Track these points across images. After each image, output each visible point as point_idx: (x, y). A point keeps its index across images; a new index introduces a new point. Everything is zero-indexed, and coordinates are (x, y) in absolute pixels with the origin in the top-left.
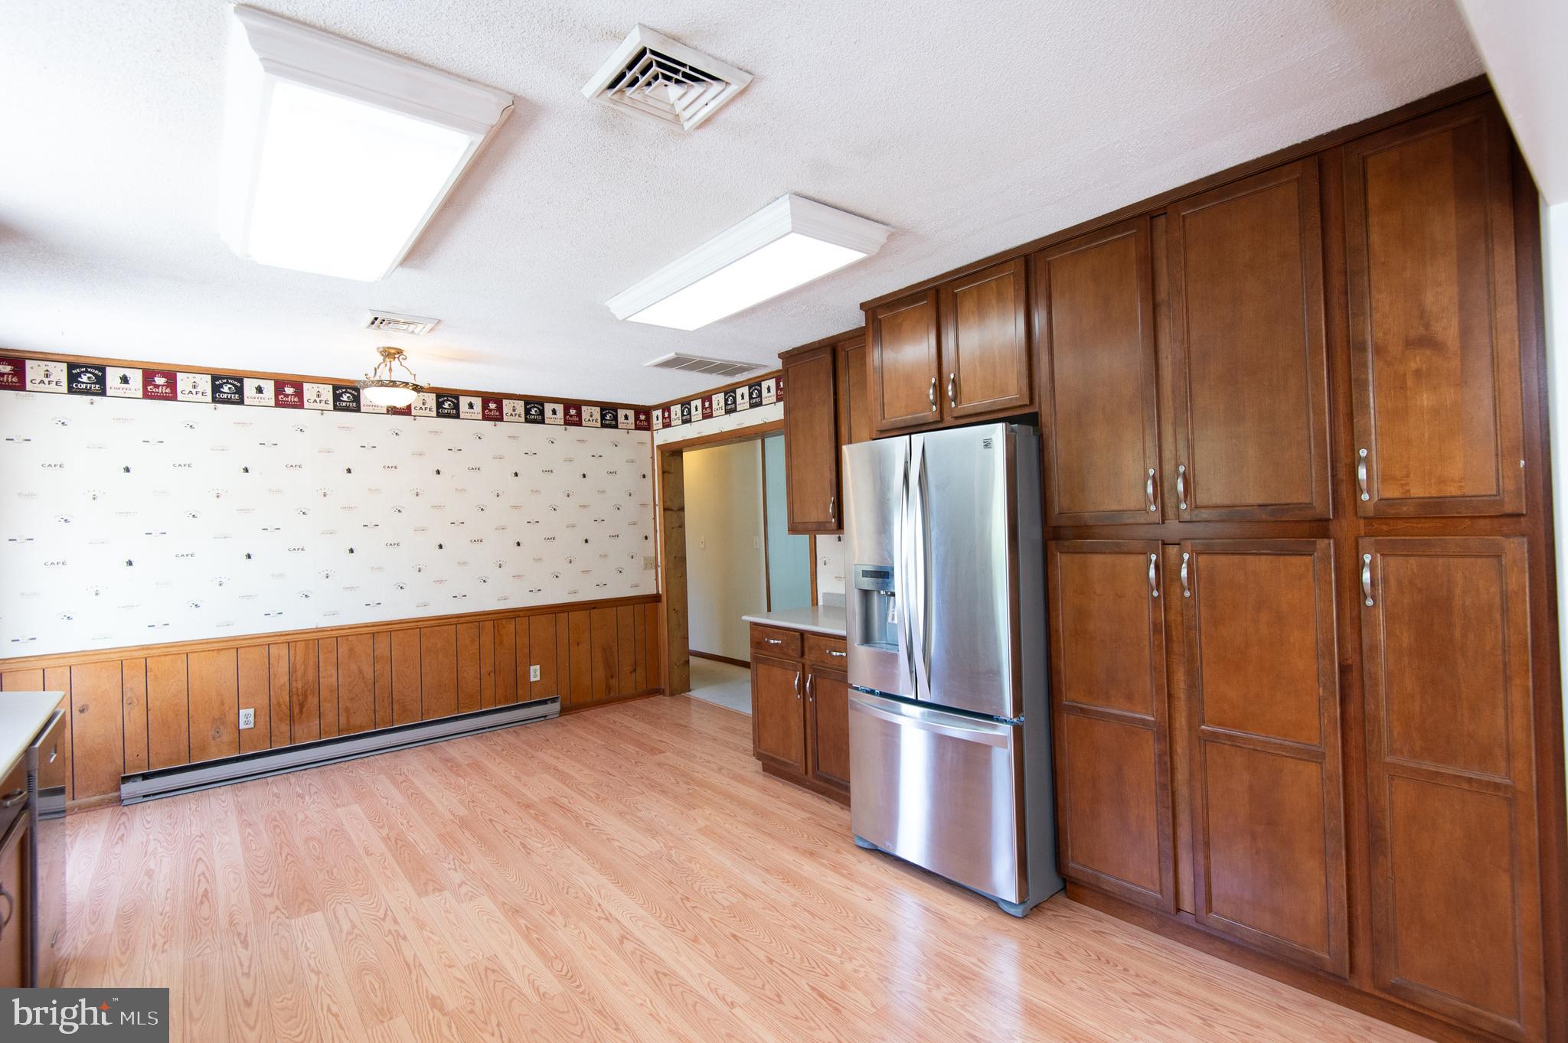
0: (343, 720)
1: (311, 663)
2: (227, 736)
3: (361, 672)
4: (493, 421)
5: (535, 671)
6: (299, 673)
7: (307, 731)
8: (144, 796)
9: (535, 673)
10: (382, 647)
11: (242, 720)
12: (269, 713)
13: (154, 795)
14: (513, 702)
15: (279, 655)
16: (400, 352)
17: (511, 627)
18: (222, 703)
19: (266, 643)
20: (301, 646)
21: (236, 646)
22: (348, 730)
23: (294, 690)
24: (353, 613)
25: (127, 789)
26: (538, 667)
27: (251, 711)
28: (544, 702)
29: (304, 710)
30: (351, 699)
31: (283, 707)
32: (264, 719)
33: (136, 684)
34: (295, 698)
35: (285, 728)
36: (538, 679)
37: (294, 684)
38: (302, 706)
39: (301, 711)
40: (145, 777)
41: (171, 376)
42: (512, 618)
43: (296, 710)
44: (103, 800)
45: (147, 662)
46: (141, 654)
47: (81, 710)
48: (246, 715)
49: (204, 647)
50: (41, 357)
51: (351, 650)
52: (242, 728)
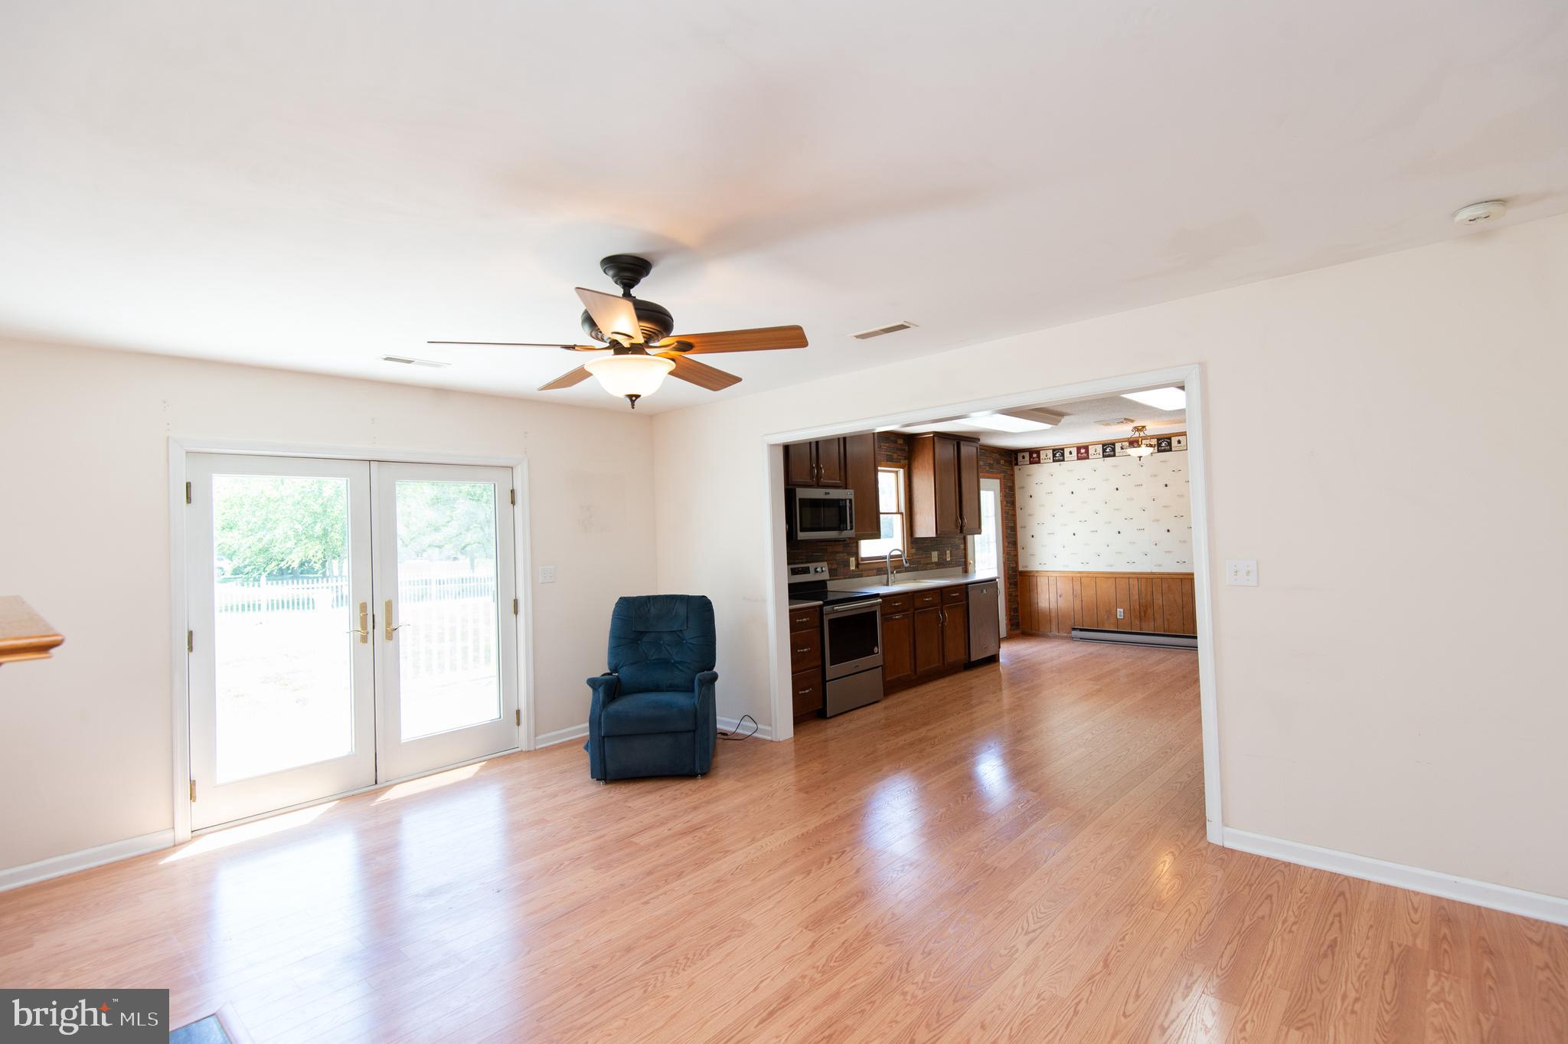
0: (1166, 626)
1: (1149, 591)
2: (1113, 620)
3: (1175, 600)
6: (1143, 596)
7: (1148, 627)
8: (1081, 638)
11: (1118, 614)
12: (1129, 612)
13: (1084, 639)
15: (1134, 584)
16: (1144, 427)
18: (1109, 604)
19: (1127, 577)
20: (1143, 581)
21: (1115, 577)
22: (1169, 631)
23: (1141, 603)
24: (1170, 566)
25: (1074, 633)
27: (1122, 610)
30: (1171, 615)
31: (1136, 611)
32: (1128, 616)
33: (1077, 587)
34: (1142, 608)
35: (1137, 622)
37: (1141, 601)
38: (1145, 613)
39: (1145, 615)
40: (1081, 630)
41: (1086, 448)
43: (1143, 614)
44: (1067, 636)
45: (1081, 579)
46: (1079, 575)
47: (1060, 596)
48: (1120, 611)
49: (1102, 575)
50: (1045, 449)
51: (1169, 587)
52: (1118, 617)
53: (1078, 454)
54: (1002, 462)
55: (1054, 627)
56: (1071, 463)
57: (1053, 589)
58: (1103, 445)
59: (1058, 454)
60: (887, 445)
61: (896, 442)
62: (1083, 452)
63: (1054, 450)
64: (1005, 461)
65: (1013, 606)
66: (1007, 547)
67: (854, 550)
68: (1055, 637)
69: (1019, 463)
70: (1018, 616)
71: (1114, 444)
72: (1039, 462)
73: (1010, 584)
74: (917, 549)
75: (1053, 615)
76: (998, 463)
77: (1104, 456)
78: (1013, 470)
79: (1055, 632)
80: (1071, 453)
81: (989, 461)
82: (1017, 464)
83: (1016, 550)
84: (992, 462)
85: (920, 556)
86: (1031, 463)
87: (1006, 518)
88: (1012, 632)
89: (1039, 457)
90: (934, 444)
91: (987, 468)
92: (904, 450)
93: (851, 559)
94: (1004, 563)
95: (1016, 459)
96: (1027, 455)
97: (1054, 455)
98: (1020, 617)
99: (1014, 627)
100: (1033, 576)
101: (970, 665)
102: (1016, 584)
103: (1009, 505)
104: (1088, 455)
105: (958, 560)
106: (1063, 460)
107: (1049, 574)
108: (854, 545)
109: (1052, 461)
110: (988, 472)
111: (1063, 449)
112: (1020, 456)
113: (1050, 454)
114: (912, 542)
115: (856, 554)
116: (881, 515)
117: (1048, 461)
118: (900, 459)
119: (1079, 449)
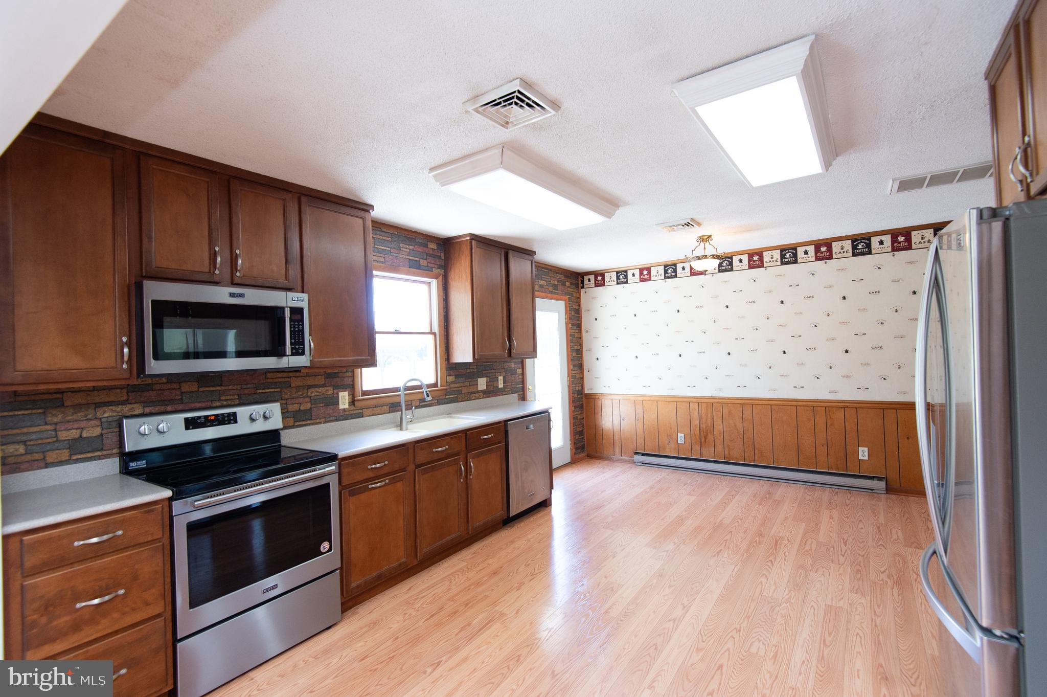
0: (726, 452)
1: (709, 415)
2: (673, 445)
3: (735, 426)
4: (823, 260)
5: (863, 451)
6: (704, 420)
7: (708, 453)
8: (643, 463)
9: (863, 453)
10: (747, 413)
11: (679, 439)
12: (690, 437)
13: (645, 464)
14: (844, 471)
15: (694, 409)
17: (840, 414)
18: (671, 428)
19: (689, 401)
20: (704, 405)
21: (676, 401)
22: (729, 458)
23: (702, 428)
24: (731, 391)
25: (637, 458)
26: (866, 449)
27: (683, 435)
28: (872, 478)
29: (707, 440)
30: (731, 441)
31: (696, 436)
32: (688, 441)
33: (640, 411)
34: (702, 433)
35: (698, 448)
36: (866, 458)
37: (701, 426)
38: (706, 438)
39: (705, 441)
40: (643, 455)
41: (649, 269)
42: (841, 408)
43: (703, 440)
44: (630, 460)
45: (642, 402)
46: (641, 398)
47: (623, 419)
48: (681, 436)
49: (663, 399)
50: (608, 271)
51: (730, 412)
52: (679, 442)
53: (640, 275)
54: (568, 284)
55: (617, 450)
56: (634, 285)
57: (616, 412)
58: (665, 266)
59: (622, 276)
60: (411, 247)
61: (426, 246)
62: (645, 274)
63: (618, 273)
64: (571, 283)
65: (578, 429)
66: (572, 370)
67: (348, 381)
68: (619, 461)
69: (585, 287)
70: (583, 438)
71: (675, 265)
72: (603, 285)
73: (575, 407)
74: (457, 376)
75: (617, 437)
76: (564, 284)
77: (666, 278)
78: (579, 292)
79: (618, 456)
80: (634, 275)
81: (552, 282)
82: (583, 287)
83: (582, 372)
84: (556, 283)
85: (462, 384)
86: (596, 286)
87: (571, 341)
88: (577, 456)
89: (603, 279)
90: (471, 249)
91: (551, 289)
92: (439, 257)
93: (341, 394)
94: (569, 386)
95: (583, 282)
96: (592, 277)
97: (618, 278)
98: (585, 438)
99: (579, 451)
100: (598, 398)
101: (509, 520)
102: (581, 407)
103: (575, 327)
104: (650, 277)
105: (513, 386)
106: (627, 282)
107: (613, 397)
108: (350, 374)
109: (615, 283)
110: (551, 292)
111: (626, 272)
112: (586, 278)
113: (614, 276)
114: (447, 369)
115: (351, 387)
116: (377, 336)
117: (612, 283)
118: (432, 268)
119: (641, 270)
